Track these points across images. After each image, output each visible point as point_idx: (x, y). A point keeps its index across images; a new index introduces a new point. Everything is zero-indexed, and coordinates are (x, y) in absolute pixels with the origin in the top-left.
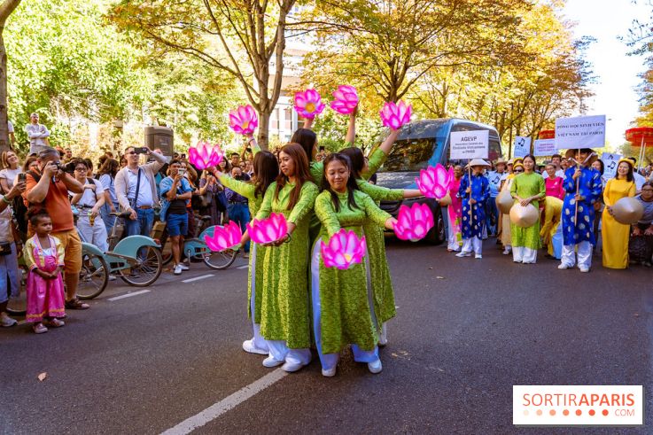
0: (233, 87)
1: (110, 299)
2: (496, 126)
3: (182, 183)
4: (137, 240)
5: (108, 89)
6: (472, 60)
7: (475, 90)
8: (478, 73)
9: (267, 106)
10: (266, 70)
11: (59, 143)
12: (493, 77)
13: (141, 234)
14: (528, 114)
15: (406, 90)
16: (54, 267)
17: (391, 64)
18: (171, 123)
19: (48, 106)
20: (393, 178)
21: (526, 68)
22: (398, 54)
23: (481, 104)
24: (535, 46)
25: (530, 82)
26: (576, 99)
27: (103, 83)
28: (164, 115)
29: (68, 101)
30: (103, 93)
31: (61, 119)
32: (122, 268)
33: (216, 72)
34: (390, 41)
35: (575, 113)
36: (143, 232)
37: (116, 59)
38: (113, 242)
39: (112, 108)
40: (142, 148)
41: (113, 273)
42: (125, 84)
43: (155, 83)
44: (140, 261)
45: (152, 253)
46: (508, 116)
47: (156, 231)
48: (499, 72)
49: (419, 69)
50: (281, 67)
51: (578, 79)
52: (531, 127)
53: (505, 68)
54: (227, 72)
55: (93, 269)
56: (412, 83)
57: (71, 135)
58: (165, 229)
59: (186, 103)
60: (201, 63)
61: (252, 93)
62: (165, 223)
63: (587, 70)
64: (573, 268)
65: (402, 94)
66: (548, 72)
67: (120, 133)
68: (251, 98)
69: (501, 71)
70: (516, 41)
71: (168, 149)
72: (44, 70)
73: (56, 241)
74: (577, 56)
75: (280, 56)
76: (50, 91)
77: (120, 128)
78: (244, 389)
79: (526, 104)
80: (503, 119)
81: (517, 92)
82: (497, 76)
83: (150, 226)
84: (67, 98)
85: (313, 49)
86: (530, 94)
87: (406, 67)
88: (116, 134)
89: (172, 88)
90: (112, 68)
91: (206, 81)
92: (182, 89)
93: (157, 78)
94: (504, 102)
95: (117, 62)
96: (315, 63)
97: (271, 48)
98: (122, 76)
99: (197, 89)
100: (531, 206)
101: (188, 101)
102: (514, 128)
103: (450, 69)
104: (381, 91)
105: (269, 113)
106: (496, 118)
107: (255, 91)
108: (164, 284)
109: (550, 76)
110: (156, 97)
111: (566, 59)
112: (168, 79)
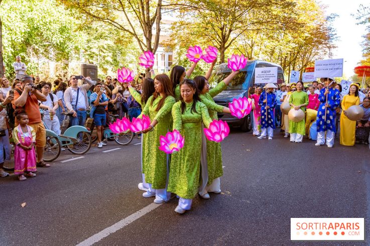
0: (132, 42)
1: (62, 162)
2: (281, 65)
3: (102, 95)
4: (77, 128)
5: (60, 42)
6: (268, 27)
7: (269, 44)
8: (271, 35)
10: (150, 32)
11: (32, 73)
12: (280, 37)
13: (79, 125)
14: (299, 58)
15: (230, 44)
16: (30, 143)
17: (222, 29)
18: (96, 62)
19: (26, 52)
21: (299, 32)
22: (226, 23)
23: (272, 52)
24: (304, 19)
25: (301, 40)
26: (327, 50)
27: (57, 39)
28: (92, 57)
29: (37, 49)
30: (57, 44)
31: (33, 59)
32: (69, 144)
33: (122, 33)
34: (221, 15)
35: (326, 58)
36: (80, 124)
37: (64, 25)
38: (63, 129)
39: (62, 53)
40: (79, 76)
41: (64, 147)
42: (70, 39)
43: (87, 39)
44: (79, 140)
45: (85, 136)
46: (288, 59)
47: (88, 123)
48: (283, 34)
49: (238, 31)
50: (159, 30)
51: (328, 38)
52: (301, 66)
53: (287, 32)
54: (128, 33)
55: (52, 145)
56: (233, 40)
57: (39, 68)
58: (93, 122)
59: (105, 51)
60: (113, 28)
61: (142, 45)
62: (93, 119)
63: (333, 33)
64: (324, 145)
65: (228, 46)
66: (312, 34)
67: (67, 67)
68: (142, 48)
69: (284, 33)
70: (293, 16)
71: (94, 77)
72: (23, 31)
73: (31, 128)
74: (327, 25)
75: (158, 24)
76: (27, 43)
77: (67, 65)
78: (138, 212)
79: (298, 52)
80: (285, 61)
81: (294, 45)
82: (282, 36)
83: (84, 120)
84: (36, 47)
85: (177, 20)
86: (301, 47)
87: (230, 31)
88: (65, 68)
89: (97, 42)
90: (62, 30)
91: (116, 38)
92: (103, 43)
93: (88, 36)
94: (286, 51)
95: (65, 27)
96: (178, 28)
97: (154, 19)
98: (68, 35)
99: (111, 42)
100: (300, 110)
101: (106, 50)
102: (291, 66)
103: (256, 32)
106: (281, 60)
107: (144, 44)
108: (92, 153)
109: (312, 37)
110: (88, 47)
111: (322, 27)
112: (95, 37)
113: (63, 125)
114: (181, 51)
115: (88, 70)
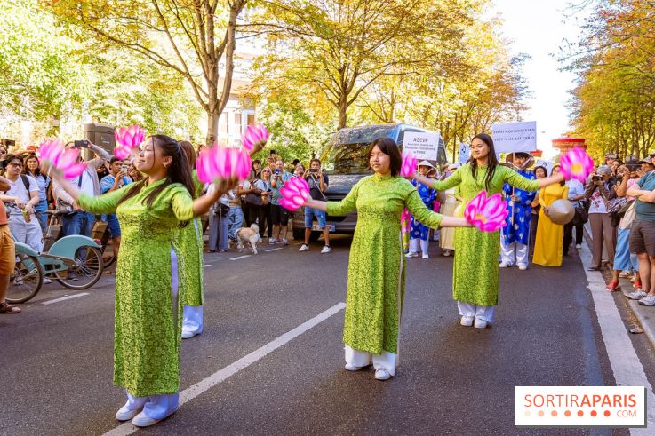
0: (181, 87)
1: (45, 303)
4: (75, 240)
5: (44, 85)
6: (419, 70)
7: (420, 100)
8: (424, 84)
9: (216, 106)
10: (215, 70)
12: (438, 88)
13: (80, 234)
14: (470, 125)
15: (355, 98)
17: (341, 71)
18: (114, 122)
20: (343, 181)
21: (469, 80)
22: (348, 61)
23: (426, 114)
24: (476, 61)
25: (472, 94)
26: (514, 112)
27: (39, 79)
28: (106, 114)
30: (39, 89)
32: (58, 270)
33: (162, 71)
34: (340, 47)
36: (82, 232)
37: (53, 54)
38: (48, 242)
39: (47, 104)
40: (82, 141)
41: (48, 275)
42: (63, 81)
43: (96, 80)
44: (78, 262)
45: (92, 254)
46: (452, 126)
47: (97, 232)
48: (443, 83)
49: (368, 76)
50: (231, 67)
51: (515, 93)
53: (450, 79)
54: (175, 71)
55: (26, 271)
56: (361, 90)
59: (130, 103)
60: (148, 61)
61: (201, 93)
62: (106, 224)
63: (523, 85)
65: (352, 101)
66: (489, 86)
67: (56, 132)
68: (200, 99)
69: (446, 81)
70: (459, 53)
71: (110, 148)
74: (513, 71)
75: (230, 57)
77: (57, 127)
78: (192, 387)
79: (468, 115)
80: (447, 128)
81: (460, 103)
82: (442, 87)
83: (90, 226)
85: (264, 52)
86: (471, 106)
87: (356, 75)
88: (52, 132)
89: (116, 88)
90: (49, 64)
91: (152, 81)
92: (126, 88)
93: (98, 76)
94: (448, 112)
95: (55, 58)
96: (266, 68)
97: (221, 49)
98: (60, 72)
99: (142, 89)
101: (133, 100)
102: (457, 138)
103: (398, 78)
104: (331, 96)
105: (219, 114)
107: (203, 92)
108: (105, 287)
109: (491, 90)
110: (97, 95)
111: (505, 74)
112: (111, 77)
113: (49, 235)
114: (270, 107)
115: (97, 134)
